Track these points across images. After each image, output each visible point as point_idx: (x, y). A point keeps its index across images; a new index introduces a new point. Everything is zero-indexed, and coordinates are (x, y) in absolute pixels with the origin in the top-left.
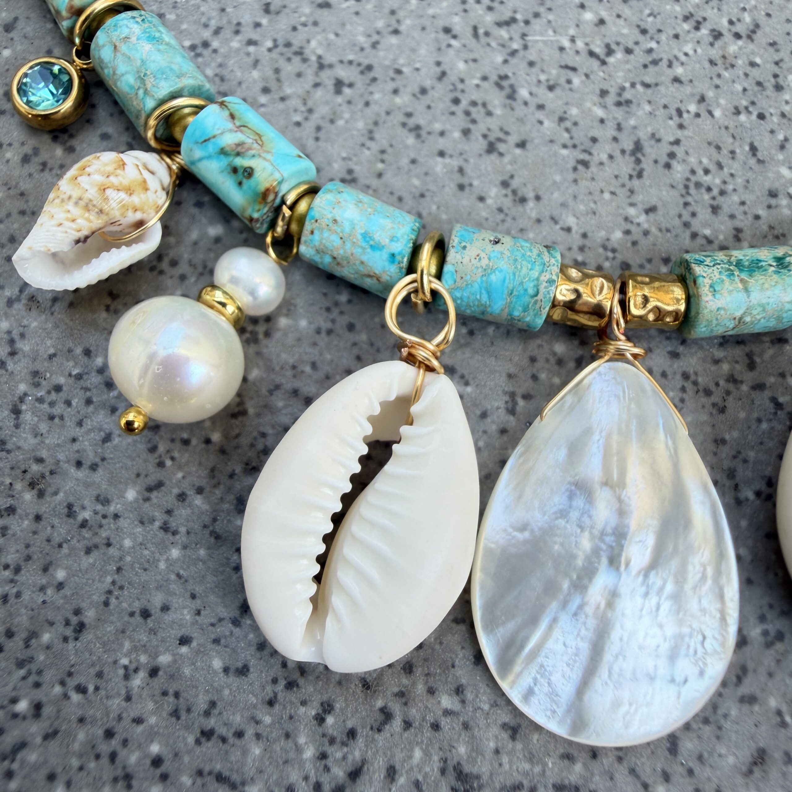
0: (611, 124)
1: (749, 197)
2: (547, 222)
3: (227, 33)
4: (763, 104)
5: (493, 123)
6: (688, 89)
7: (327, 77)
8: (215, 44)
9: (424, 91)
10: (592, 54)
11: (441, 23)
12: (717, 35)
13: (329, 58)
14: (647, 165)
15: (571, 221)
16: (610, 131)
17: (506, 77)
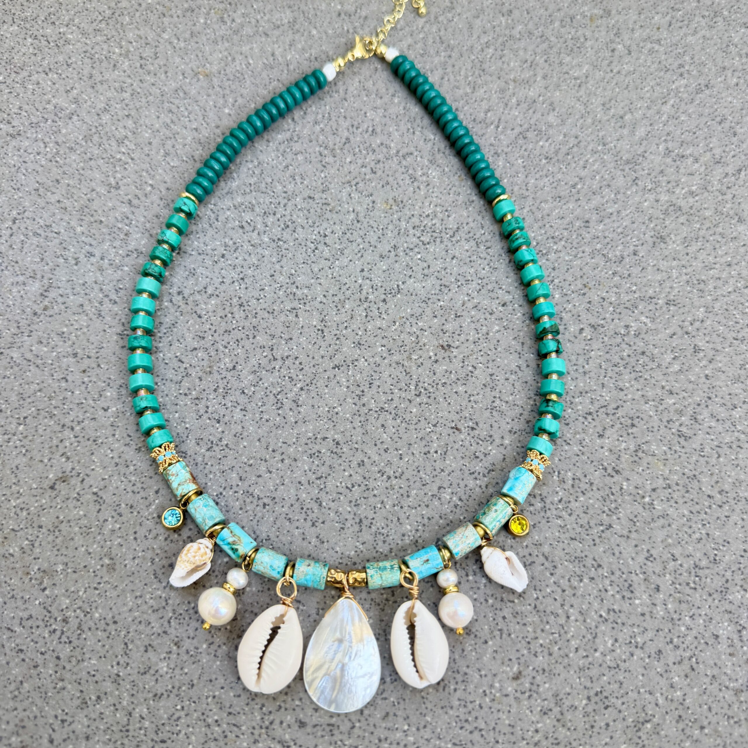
0: (352, 513)
1: (396, 537)
2: (331, 550)
3: (228, 489)
4: (402, 502)
5: (314, 515)
6: (378, 499)
7: (261, 503)
8: (224, 493)
9: (292, 505)
10: (347, 487)
11: (298, 480)
12: (389, 478)
13: (261, 496)
14: (364, 527)
15: (338, 549)
16: (353, 516)
17: (318, 499)
